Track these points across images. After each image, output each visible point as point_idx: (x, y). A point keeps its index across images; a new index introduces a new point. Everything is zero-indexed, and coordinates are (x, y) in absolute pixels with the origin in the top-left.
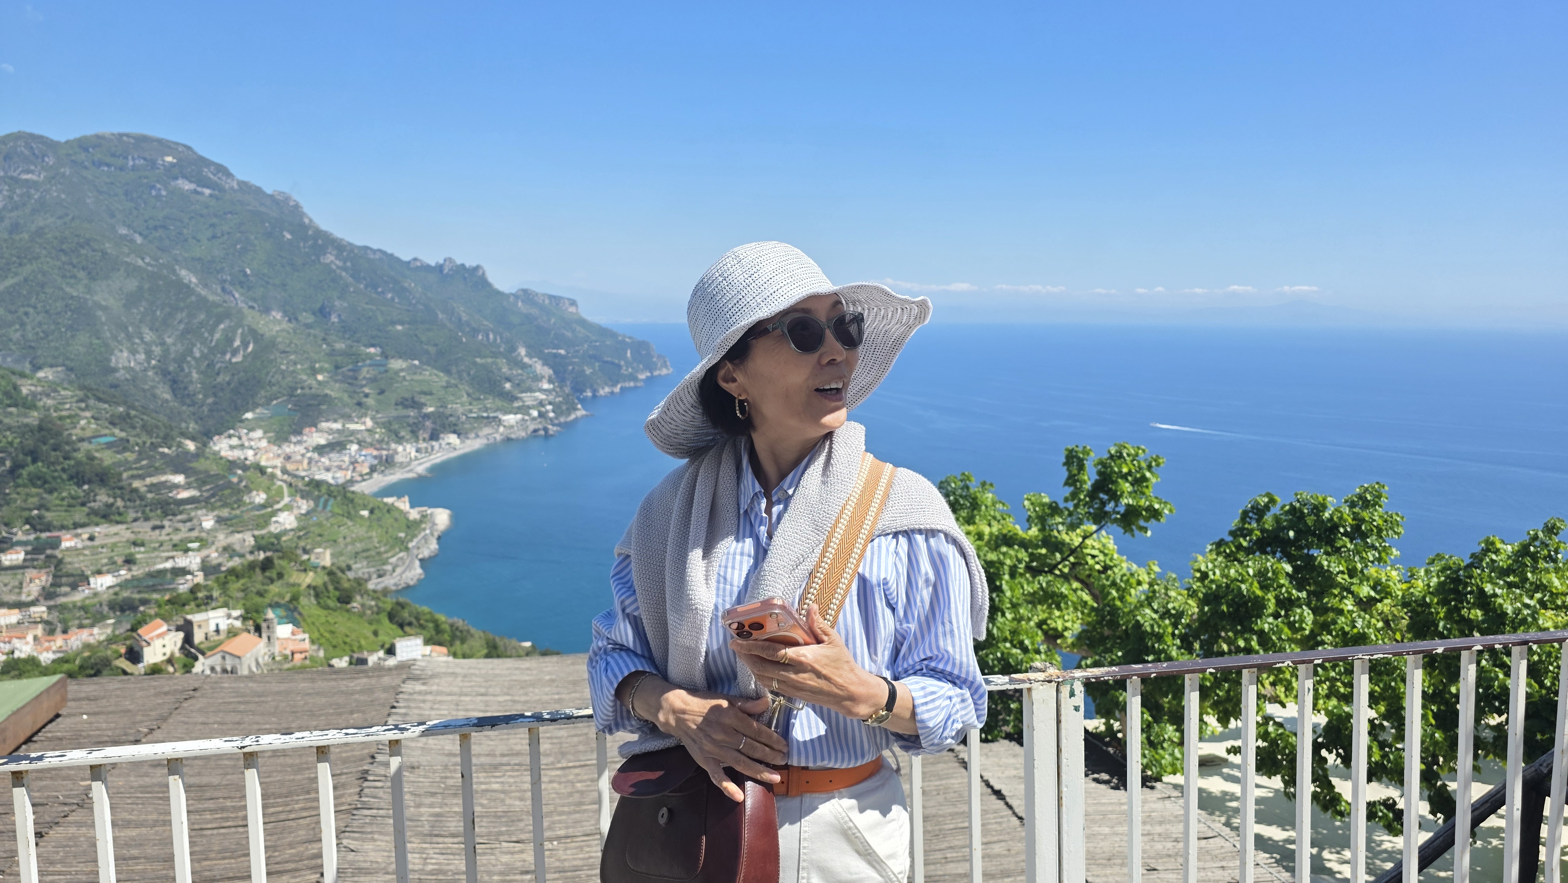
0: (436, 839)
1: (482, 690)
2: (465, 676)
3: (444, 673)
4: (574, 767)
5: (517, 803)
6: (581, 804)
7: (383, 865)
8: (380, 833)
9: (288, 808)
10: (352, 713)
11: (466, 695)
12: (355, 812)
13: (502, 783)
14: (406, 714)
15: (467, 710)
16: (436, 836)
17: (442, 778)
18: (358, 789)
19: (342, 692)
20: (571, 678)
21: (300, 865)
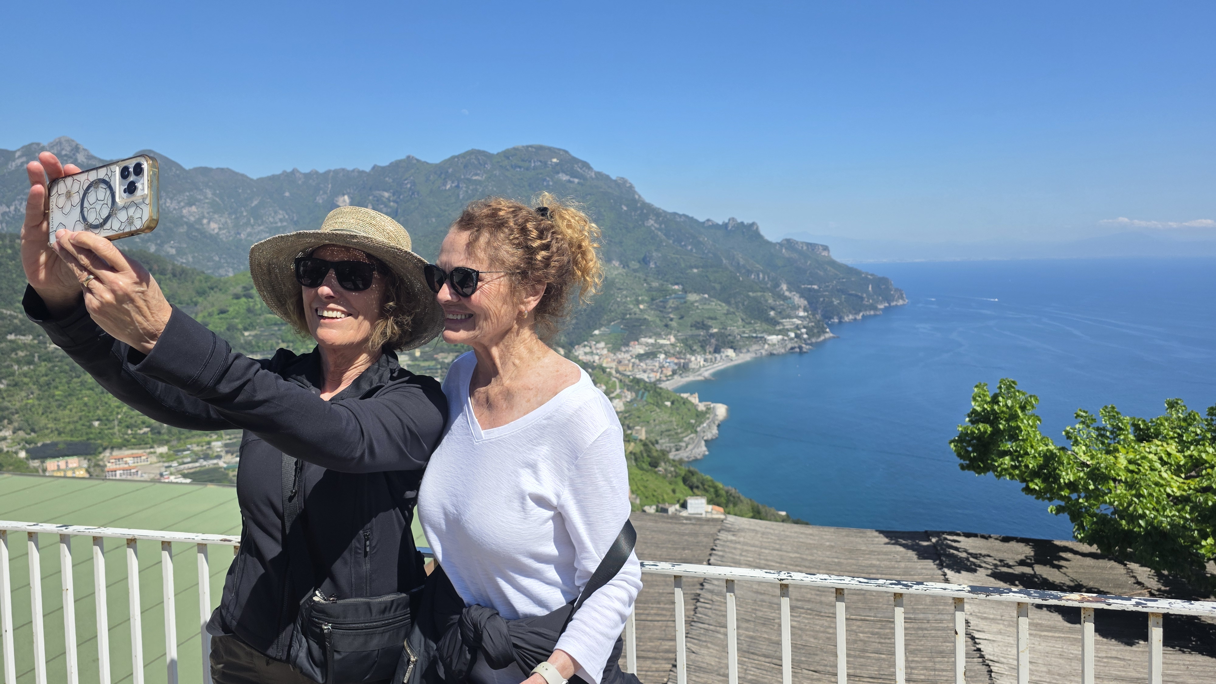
0: (752, 656)
1: (777, 546)
2: (763, 533)
3: (748, 529)
4: (856, 620)
5: (812, 640)
6: (864, 651)
7: (716, 668)
8: (711, 643)
9: (647, 612)
10: (684, 549)
11: (766, 548)
12: (693, 623)
13: (799, 621)
14: (722, 556)
15: (767, 560)
16: (753, 653)
17: (753, 609)
18: (693, 607)
19: (676, 533)
20: (846, 547)
21: (658, 655)
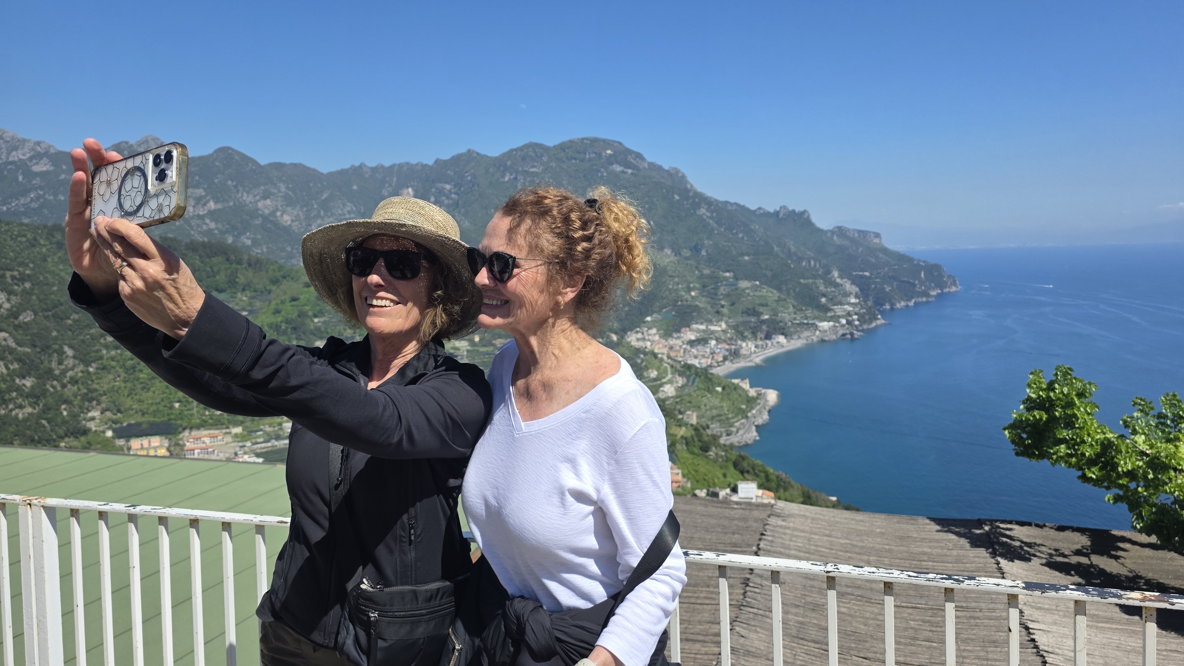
0: (801, 642)
1: (827, 532)
2: (813, 519)
3: (798, 515)
4: (907, 607)
5: (862, 627)
6: (915, 639)
7: (765, 653)
8: (760, 627)
9: (696, 595)
10: (734, 533)
11: (815, 534)
12: (742, 608)
13: (849, 608)
14: (772, 541)
15: (817, 546)
16: (802, 639)
17: (802, 595)
18: (743, 591)
19: (726, 517)
20: (897, 534)
21: (707, 638)
